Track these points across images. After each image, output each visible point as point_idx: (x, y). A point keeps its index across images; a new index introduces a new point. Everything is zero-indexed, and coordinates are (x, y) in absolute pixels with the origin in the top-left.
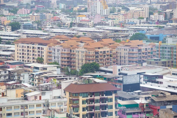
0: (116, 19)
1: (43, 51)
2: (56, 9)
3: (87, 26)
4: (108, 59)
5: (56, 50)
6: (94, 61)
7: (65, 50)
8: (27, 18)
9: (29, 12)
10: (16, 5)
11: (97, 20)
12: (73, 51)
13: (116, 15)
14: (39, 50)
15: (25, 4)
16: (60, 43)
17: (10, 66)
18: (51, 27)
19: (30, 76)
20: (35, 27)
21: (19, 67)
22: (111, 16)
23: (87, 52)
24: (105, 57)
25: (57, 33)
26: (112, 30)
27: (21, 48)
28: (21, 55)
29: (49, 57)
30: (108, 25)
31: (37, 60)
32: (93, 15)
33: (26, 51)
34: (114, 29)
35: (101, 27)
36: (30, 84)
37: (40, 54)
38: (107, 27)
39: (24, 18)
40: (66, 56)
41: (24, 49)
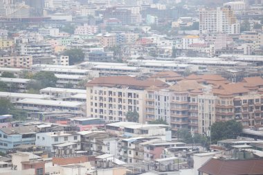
0: (254, 42)
1: (137, 99)
2: (141, 25)
3: (203, 55)
4: (257, 115)
5: (162, 99)
6: (233, 118)
7: (178, 99)
8: (93, 40)
9: (95, 31)
10: (69, 18)
11: (220, 43)
12: (194, 100)
13: (254, 34)
14: (130, 98)
15: (84, 17)
16: (168, 86)
17: (81, 126)
18: (139, 56)
19: (120, 144)
20: (110, 57)
21: (96, 128)
22: (243, 36)
23: (219, 101)
24: (252, 111)
25: (152, 67)
26: (252, 62)
27: (98, 95)
28: (98, 108)
29: (148, 111)
30: (242, 52)
31: (127, 116)
32: (213, 35)
33: (107, 99)
34: (255, 59)
35: (230, 55)
36: (120, 159)
37: (133, 105)
38: (241, 57)
39: (88, 41)
40: (180, 108)
41: (104, 96)
